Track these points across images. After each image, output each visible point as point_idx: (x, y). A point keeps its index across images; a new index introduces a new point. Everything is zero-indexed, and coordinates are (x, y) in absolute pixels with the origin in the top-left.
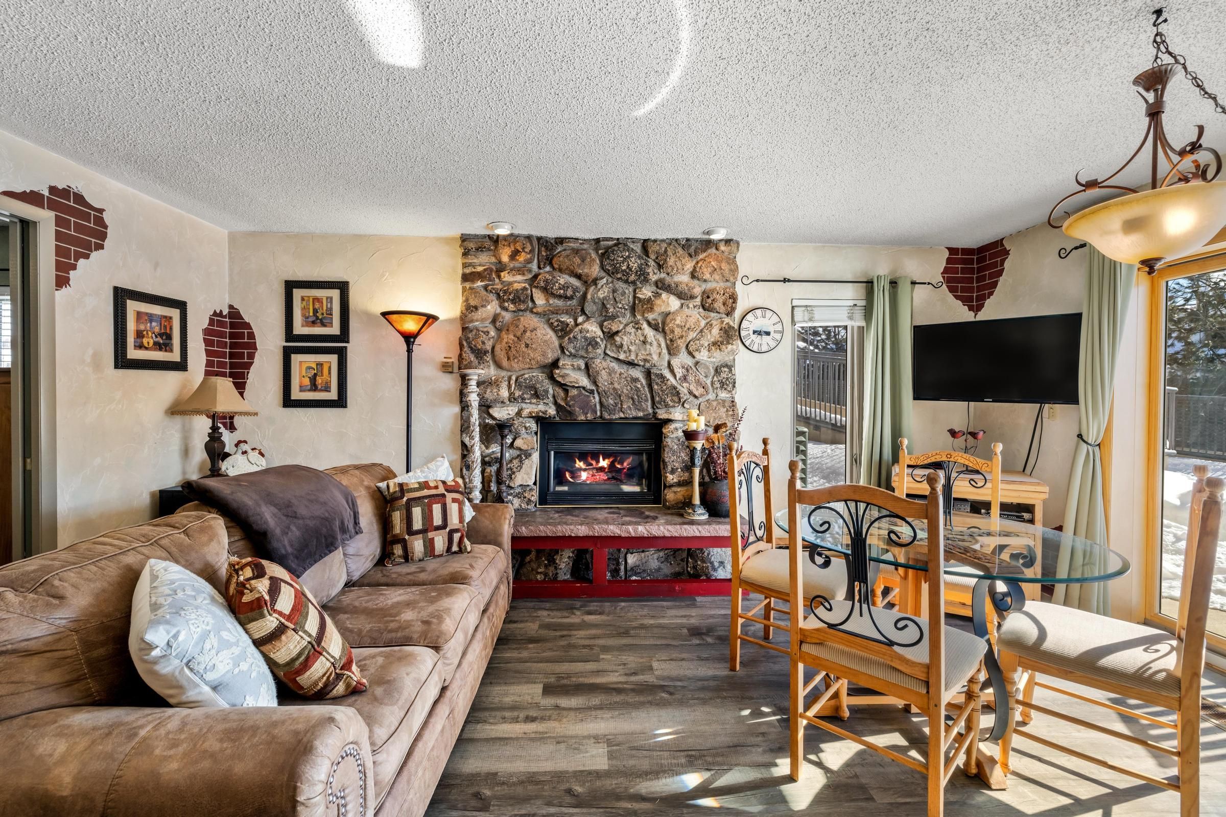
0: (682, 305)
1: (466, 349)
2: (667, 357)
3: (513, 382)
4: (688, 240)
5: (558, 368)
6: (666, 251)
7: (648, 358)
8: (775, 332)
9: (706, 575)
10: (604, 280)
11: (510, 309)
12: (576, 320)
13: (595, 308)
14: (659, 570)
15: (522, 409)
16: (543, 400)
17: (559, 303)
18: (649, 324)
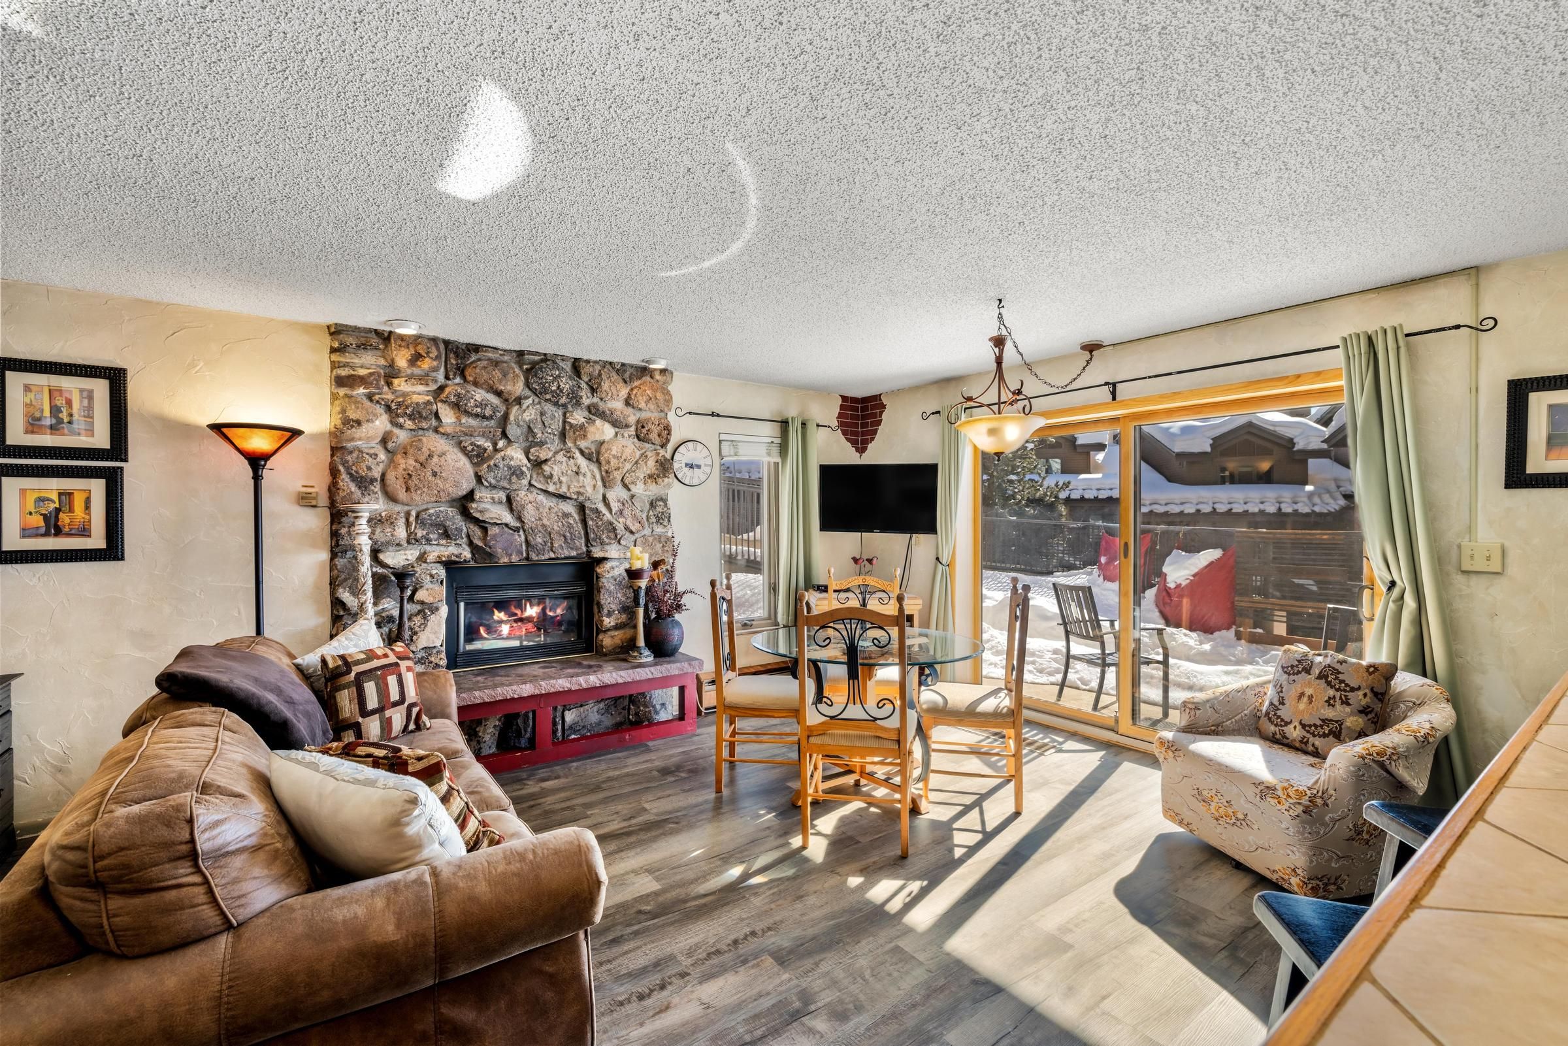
0: (616, 434)
1: (344, 476)
2: (601, 490)
3: (412, 519)
4: (623, 365)
5: (473, 500)
6: (600, 375)
7: (582, 490)
8: (705, 465)
9: (649, 720)
10: (530, 401)
11: (407, 426)
12: (495, 444)
13: (519, 431)
14: (599, 723)
15: (425, 553)
16: (455, 540)
17: (472, 422)
18: (582, 452)
